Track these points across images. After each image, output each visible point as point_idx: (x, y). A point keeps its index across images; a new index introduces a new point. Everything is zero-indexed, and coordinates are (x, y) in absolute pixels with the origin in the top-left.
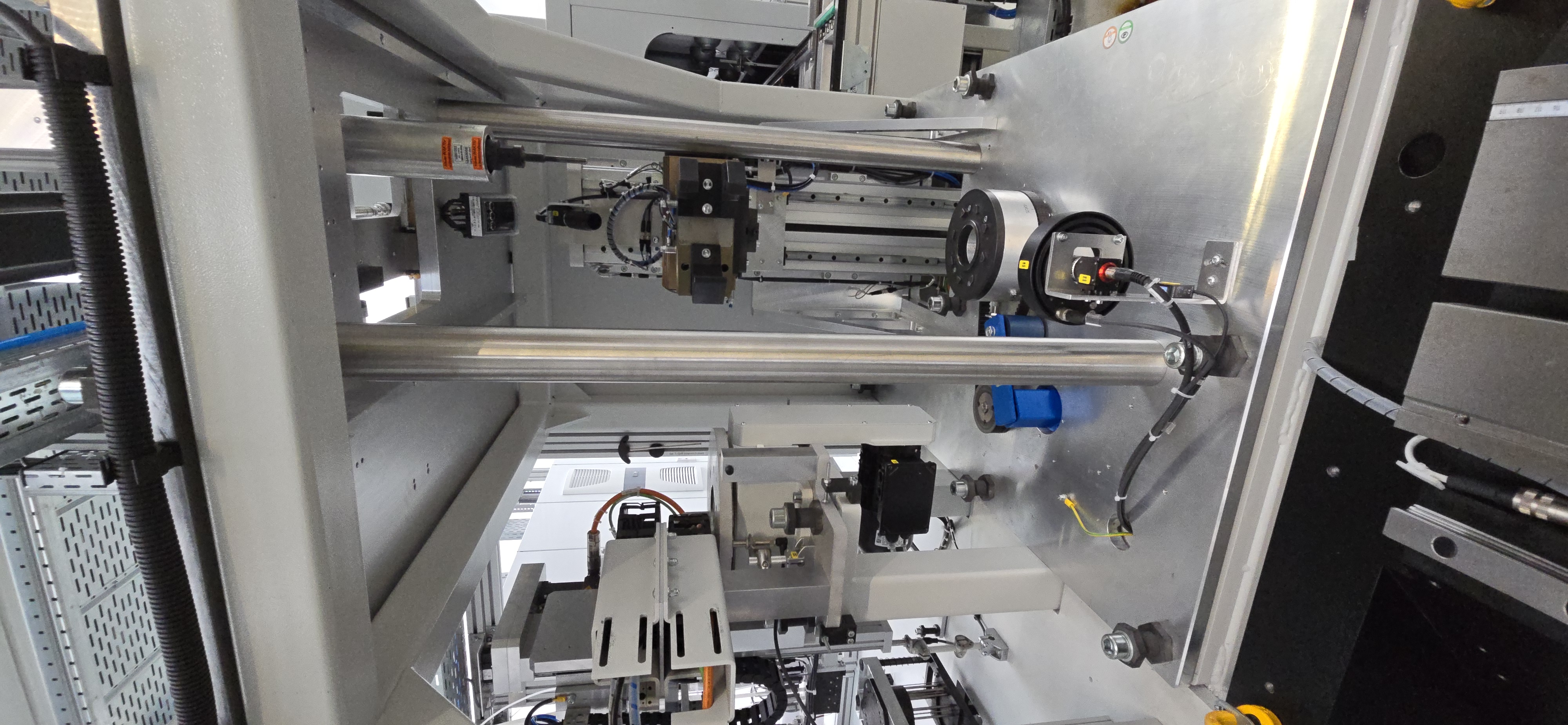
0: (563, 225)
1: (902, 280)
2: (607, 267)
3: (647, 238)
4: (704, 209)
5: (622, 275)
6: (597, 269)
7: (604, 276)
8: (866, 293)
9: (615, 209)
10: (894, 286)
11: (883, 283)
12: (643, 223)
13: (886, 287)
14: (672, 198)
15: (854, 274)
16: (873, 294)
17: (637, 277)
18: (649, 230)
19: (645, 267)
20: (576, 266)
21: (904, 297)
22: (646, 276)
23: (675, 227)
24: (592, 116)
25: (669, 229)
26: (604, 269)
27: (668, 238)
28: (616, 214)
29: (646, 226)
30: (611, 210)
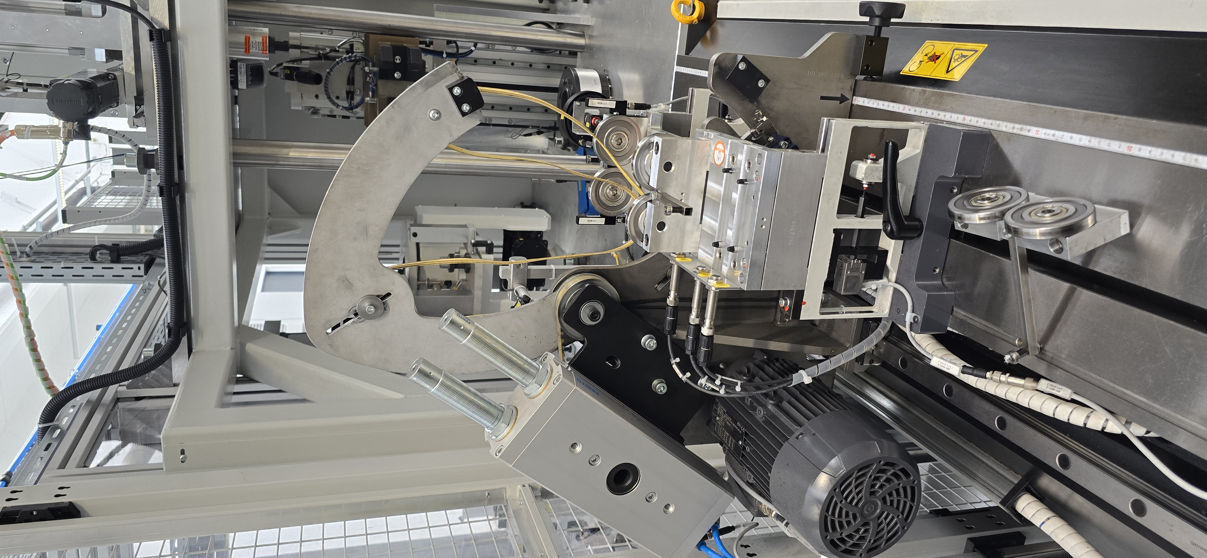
0: (293, 80)
1: (548, 125)
2: (318, 110)
3: (352, 90)
4: (396, 75)
5: (329, 116)
6: (311, 111)
7: (315, 117)
8: (520, 135)
9: (331, 70)
10: (542, 130)
11: (533, 127)
12: (349, 79)
13: (536, 130)
14: (373, 66)
15: (510, 120)
16: (526, 135)
17: (341, 118)
18: (353, 84)
19: (351, 111)
20: (297, 108)
21: (550, 139)
22: (348, 117)
23: (376, 85)
24: (317, 9)
25: (371, 86)
26: (315, 111)
27: (370, 93)
28: (331, 74)
29: (351, 81)
30: (328, 70)
